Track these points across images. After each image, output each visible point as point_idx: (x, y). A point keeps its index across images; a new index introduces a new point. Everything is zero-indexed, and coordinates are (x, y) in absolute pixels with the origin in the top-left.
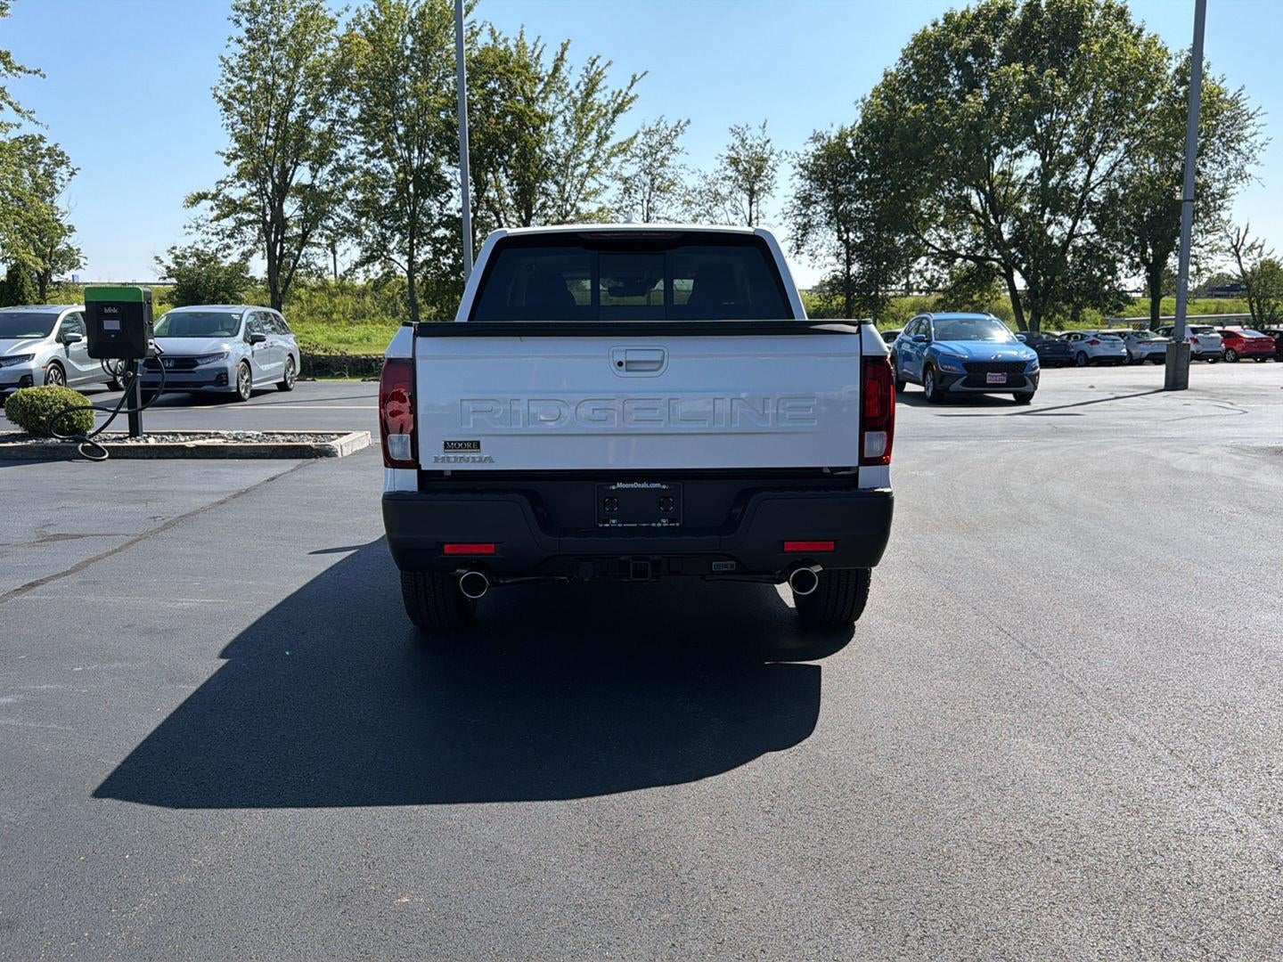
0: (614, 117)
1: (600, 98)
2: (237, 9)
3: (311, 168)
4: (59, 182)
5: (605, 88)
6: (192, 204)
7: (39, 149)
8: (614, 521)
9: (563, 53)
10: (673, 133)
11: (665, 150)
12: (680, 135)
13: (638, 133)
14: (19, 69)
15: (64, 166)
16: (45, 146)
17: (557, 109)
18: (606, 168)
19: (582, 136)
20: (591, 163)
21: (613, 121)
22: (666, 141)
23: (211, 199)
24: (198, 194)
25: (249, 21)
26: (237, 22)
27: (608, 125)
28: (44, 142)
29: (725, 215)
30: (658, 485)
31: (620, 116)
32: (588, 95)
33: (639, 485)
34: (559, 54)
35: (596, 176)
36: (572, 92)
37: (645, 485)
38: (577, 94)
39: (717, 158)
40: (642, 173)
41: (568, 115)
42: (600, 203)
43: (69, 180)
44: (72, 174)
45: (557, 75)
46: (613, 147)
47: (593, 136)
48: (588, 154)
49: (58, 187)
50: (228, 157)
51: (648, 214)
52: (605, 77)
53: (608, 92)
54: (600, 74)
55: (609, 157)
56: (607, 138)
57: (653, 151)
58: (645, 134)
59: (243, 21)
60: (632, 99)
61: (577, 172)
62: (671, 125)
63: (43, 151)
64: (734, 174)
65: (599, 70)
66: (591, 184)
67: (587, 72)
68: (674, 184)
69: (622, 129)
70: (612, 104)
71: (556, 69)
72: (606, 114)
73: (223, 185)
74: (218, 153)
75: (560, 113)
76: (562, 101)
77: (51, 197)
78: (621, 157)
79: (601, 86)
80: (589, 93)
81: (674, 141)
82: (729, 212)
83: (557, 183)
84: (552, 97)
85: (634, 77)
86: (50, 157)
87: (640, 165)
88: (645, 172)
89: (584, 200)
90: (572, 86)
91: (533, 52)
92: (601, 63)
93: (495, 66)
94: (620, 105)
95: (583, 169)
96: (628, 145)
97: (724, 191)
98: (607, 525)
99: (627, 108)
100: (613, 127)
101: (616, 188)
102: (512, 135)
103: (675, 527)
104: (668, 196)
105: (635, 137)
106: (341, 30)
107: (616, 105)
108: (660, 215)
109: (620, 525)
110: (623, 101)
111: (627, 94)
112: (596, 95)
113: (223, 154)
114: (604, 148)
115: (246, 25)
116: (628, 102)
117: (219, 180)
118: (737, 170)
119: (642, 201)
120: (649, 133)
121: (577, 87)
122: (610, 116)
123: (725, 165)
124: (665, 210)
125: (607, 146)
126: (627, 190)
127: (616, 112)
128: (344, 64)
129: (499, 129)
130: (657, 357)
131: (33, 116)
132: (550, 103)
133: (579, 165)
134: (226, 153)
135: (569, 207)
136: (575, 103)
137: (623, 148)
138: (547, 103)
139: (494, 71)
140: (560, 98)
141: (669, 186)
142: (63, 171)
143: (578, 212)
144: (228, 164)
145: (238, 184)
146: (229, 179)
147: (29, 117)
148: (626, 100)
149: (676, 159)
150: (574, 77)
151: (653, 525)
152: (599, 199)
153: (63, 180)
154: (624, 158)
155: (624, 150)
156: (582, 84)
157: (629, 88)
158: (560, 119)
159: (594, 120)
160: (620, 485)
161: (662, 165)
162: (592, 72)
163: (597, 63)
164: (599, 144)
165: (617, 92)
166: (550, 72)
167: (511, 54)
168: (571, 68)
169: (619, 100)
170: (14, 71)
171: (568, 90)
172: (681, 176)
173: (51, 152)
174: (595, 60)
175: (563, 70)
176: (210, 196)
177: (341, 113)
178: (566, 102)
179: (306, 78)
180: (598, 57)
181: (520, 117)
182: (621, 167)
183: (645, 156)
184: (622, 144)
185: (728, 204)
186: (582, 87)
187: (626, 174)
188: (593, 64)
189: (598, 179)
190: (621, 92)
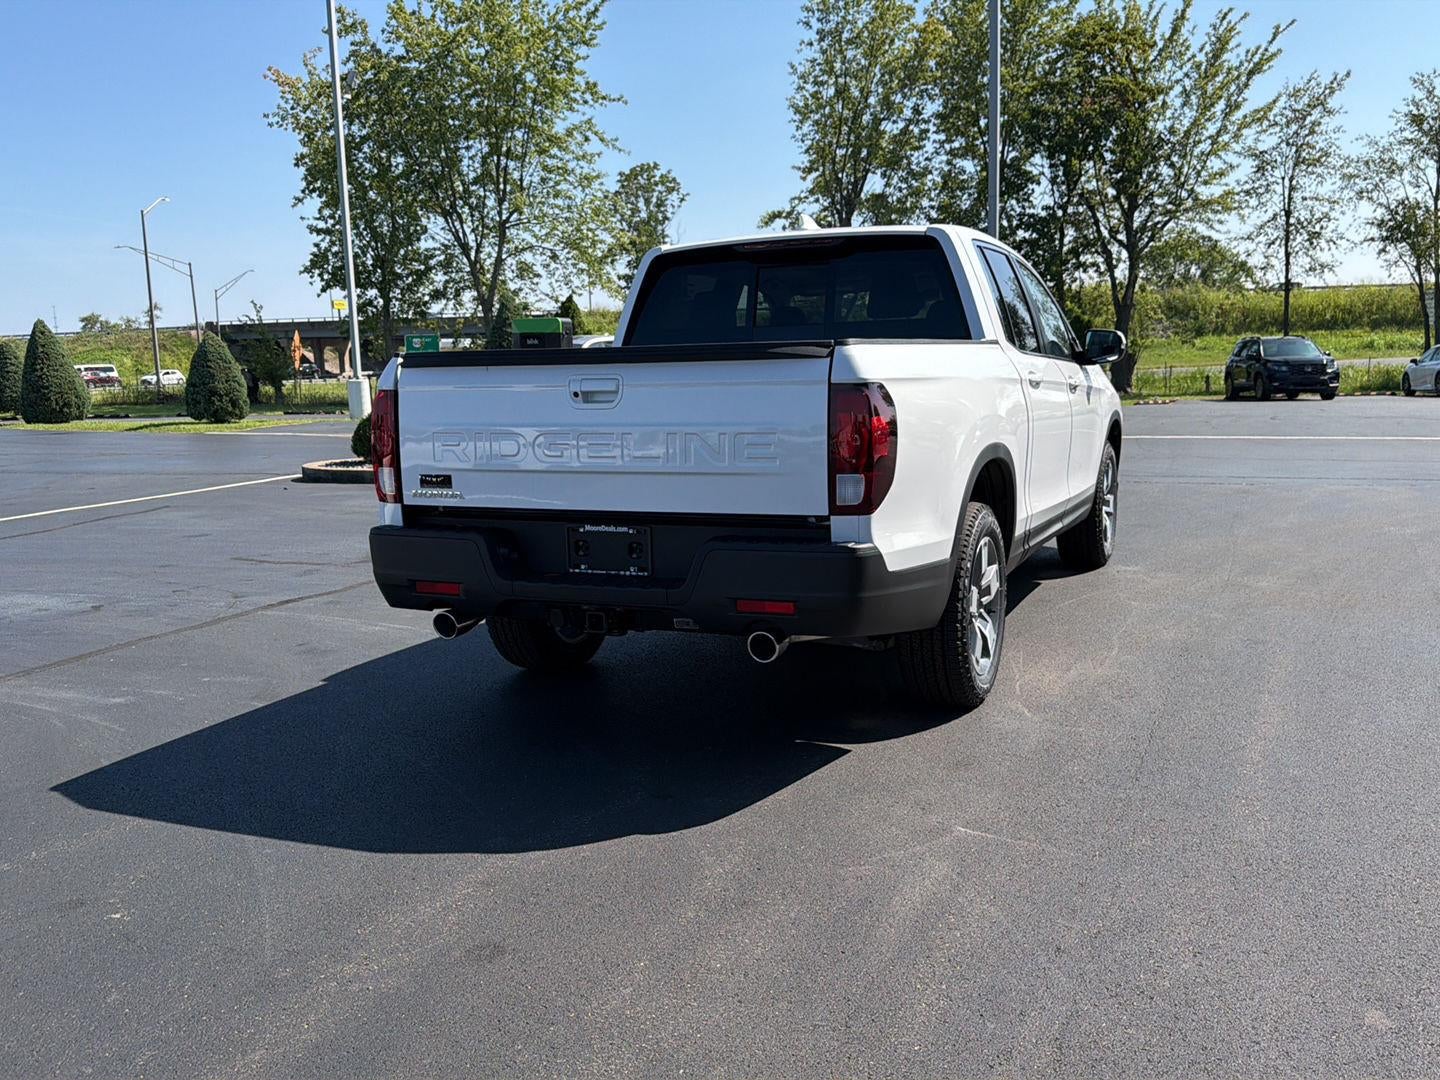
0: (1248, 80)
1: (1231, 58)
2: (808, 10)
3: (884, 175)
4: (670, 209)
5: (1238, 45)
6: (766, 223)
7: (654, 176)
8: (583, 567)
9: (1184, 11)
10: (1327, 91)
11: (1316, 114)
12: (1337, 92)
13: (1280, 95)
14: (604, 98)
15: (675, 192)
16: (658, 174)
17: (1173, 78)
18: (1238, 143)
19: (1205, 107)
20: (1214, 139)
21: (1246, 85)
22: (1319, 102)
23: (786, 218)
24: (774, 213)
25: (819, 20)
26: (807, 24)
27: (1240, 91)
28: (658, 169)
29: (1402, 189)
30: (625, 529)
31: (1257, 78)
32: (1216, 57)
33: (606, 529)
34: (1180, 12)
35: (1222, 154)
36: (1194, 56)
37: (612, 529)
38: (1201, 57)
39: (1391, 117)
40: (1283, 145)
41: (1187, 83)
42: (1226, 185)
43: (679, 206)
44: (682, 200)
45: (1175, 37)
46: (1245, 117)
47: (1221, 105)
48: (1212, 129)
49: (669, 215)
50: (804, 171)
51: (1290, 195)
52: (1238, 33)
53: (1242, 51)
54: (1232, 29)
55: (1239, 129)
56: (1238, 106)
57: (1300, 117)
58: (1290, 96)
59: (814, 22)
60: (1274, 55)
61: (1197, 151)
62: (1325, 80)
63: (657, 179)
64: (1416, 135)
65: (1231, 26)
66: (1215, 164)
67: (1215, 29)
68: (1327, 155)
69: (1257, 94)
70: (1246, 64)
71: (1175, 30)
72: (1238, 77)
73: (796, 202)
74: (794, 167)
75: (1177, 82)
76: (1181, 68)
77: (662, 225)
78: (1255, 127)
79: (1232, 44)
80: (1216, 55)
81: (1329, 100)
82: (1407, 185)
83: (1172, 165)
84: (1169, 64)
85: (1278, 27)
86: (663, 184)
87: (1281, 134)
88: (1288, 144)
89: (1206, 183)
90: (1194, 49)
91: (1148, 14)
92: (1233, 17)
93: (1094, 37)
94: (1256, 64)
95: (1205, 146)
96: (1265, 113)
97: (1402, 158)
98: (577, 571)
99: (1265, 68)
100: (1247, 93)
101: (1247, 167)
102: (1110, 116)
103: (643, 576)
104: (1319, 170)
105: (1275, 102)
106: (920, 19)
107: (1252, 65)
108: (1307, 195)
109: (590, 571)
110: (1261, 59)
111: (1266, 50)
112: (1225, 57)
113: (800, 168)
114: (1233, 119)
115: (816, 25)
116: (1269, 60)
117: (793, 196)
118: (1420, 130)
119: (1283, 178)
120: (1295, 94)
121: (1201, 50)
122: (1243, 79)
123: (1402, 124)
124: (1313, 187)
125: (1238, 115)
126: (1260, 169)
127: (1251, 74)
128: (921, 54)
129: (1095, 110)
130: (611, 386)
131: (617, 144)
132: (1165, 73)
133: (1200, 142)
134: (802, 166)
135: (1184, 194)
136: (1198, 66)
137: (1260, 116)
138: (1162, 72)
139: (1094, 43)
140: (1178, 64)
141: (1321, 157)
142: (674, 196)
143: (1196, 199)
144: (804, 179)
145: (812, 199)
146: (803, 195)
147: (613, 145)
148: (1265, 57)
149: (1329, 124)
150: (1197, 38)
151: (622, 573)
152: (1224, 181)
153: (673, 206)
154: (1259, 129)
155: (1259, 119)
156: (1207, 46)
157: (1271, 42)
158: (1178, 89)
159: (1224, 86)
160: (588, 528)
161: (1312, 132)
162: (1222, 29)
163: (1229, 18)
164: (1226, 115)
165: (1253, 49)
166: (1167, 36)
167: (1118, 18)
168: (1194, 28)
169: (1256, 59)
170: (600, 101)
171: (1189, 54)
172: (1337, 143)
173: (664, 179)
174: (1226, 14)
175: (1184, 31)
176: (784, 215)
177: (917, 111)
178: (1185, 70)
179: (883, 75)
180: (1231, 10)
181: (1121, 92)
182: (1257, 140)
183: (1288, 125)
184: (1257, 111)
185: (1406, 175)
186: (1208, 48)
187: (1262, 147)
188: (1224, 18)
189: (1224, 156)
190: (1258, 49)
